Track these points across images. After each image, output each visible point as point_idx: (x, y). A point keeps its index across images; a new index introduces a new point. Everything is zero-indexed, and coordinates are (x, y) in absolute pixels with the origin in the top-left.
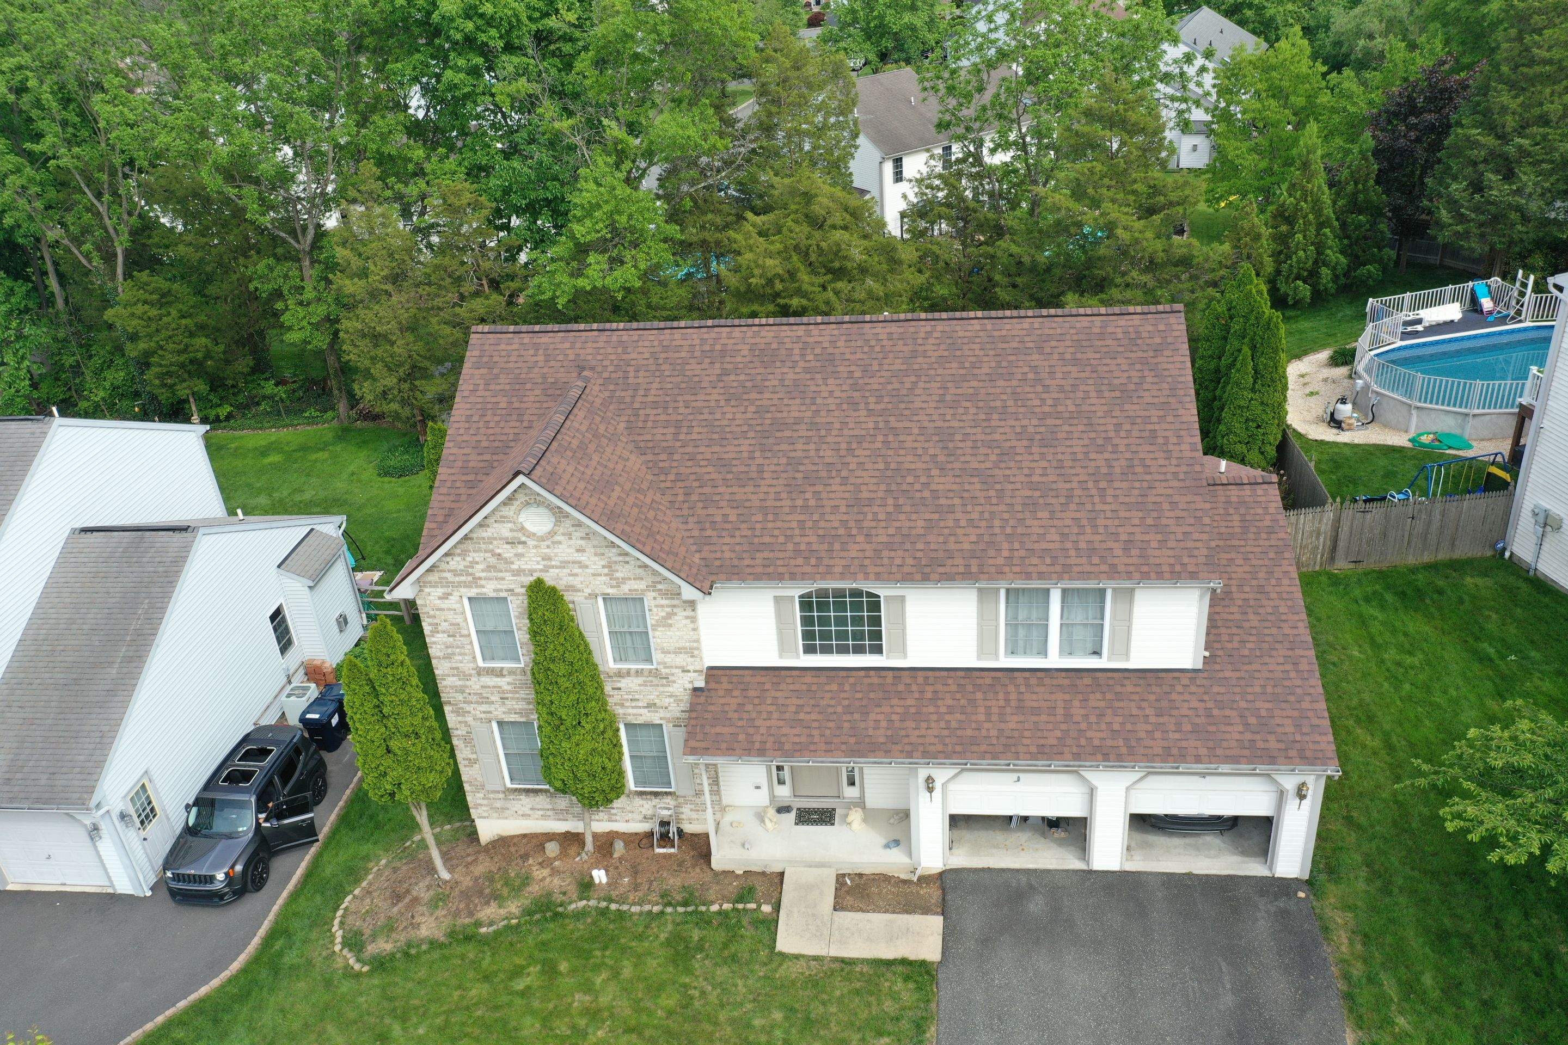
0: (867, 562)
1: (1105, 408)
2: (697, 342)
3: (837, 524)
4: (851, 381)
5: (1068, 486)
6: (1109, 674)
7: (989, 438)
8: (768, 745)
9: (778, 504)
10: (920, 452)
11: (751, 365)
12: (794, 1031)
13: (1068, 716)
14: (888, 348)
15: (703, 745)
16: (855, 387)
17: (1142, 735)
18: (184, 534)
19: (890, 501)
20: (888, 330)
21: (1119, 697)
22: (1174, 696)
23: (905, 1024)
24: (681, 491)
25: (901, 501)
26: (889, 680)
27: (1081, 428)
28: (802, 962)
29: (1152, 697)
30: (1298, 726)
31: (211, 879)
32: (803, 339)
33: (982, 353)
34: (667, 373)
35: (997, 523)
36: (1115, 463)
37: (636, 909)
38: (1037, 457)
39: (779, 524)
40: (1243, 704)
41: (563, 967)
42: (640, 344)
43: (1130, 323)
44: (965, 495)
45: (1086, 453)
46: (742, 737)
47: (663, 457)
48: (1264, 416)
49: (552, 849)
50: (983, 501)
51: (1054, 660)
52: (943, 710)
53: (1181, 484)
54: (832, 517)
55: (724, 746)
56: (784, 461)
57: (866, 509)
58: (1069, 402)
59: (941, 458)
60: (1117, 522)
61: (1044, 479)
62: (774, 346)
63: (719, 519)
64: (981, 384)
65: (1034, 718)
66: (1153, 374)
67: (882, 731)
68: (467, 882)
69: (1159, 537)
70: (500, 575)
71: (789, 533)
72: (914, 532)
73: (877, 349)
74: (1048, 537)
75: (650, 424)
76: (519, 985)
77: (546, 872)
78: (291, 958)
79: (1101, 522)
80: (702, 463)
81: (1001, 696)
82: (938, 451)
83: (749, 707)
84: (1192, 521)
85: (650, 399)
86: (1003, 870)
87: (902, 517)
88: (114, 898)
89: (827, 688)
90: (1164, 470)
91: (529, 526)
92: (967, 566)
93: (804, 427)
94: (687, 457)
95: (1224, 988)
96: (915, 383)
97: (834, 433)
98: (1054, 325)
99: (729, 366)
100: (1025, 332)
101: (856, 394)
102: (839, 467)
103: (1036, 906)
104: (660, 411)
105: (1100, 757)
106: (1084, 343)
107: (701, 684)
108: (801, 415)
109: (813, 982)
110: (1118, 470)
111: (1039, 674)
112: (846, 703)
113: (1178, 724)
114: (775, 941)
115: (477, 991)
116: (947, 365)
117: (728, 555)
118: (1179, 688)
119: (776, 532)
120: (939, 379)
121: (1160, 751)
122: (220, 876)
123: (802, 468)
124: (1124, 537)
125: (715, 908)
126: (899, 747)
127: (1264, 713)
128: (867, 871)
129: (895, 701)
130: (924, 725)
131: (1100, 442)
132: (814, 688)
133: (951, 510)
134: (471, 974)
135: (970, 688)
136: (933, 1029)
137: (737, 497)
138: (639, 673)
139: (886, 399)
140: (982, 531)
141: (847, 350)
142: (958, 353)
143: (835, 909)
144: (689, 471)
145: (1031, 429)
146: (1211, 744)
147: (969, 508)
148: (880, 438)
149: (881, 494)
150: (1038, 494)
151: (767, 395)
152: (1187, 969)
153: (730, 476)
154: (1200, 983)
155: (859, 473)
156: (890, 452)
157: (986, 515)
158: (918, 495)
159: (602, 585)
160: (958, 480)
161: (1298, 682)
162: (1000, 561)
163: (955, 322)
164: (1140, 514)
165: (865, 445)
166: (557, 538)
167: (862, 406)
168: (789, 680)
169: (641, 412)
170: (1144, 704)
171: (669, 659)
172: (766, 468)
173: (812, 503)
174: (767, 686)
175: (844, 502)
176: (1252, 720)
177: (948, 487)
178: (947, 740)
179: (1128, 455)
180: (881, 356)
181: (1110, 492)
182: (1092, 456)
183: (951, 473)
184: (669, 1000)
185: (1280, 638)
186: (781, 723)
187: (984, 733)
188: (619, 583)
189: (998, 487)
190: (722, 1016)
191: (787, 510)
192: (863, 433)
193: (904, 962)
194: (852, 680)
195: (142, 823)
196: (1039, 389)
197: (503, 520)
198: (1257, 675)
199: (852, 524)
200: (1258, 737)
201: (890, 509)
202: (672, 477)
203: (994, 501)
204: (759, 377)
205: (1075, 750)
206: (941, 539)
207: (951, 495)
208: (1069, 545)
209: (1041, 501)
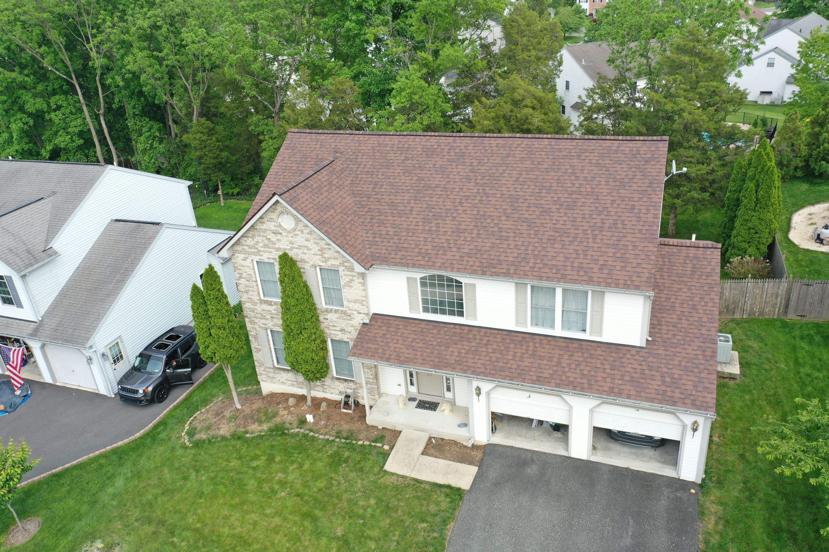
0: (455, 262)
1: (608, 191)
2: (397, 143)
3: (443, 241)
4: (470, 167)
5: (576, 232)
6: (589, 343)
7: (538, 202)
8: (393, 357)
9: (416, 228)
10: (498, 207)
11: (421, 156)
12: (378, 511)
13: (559, 363)
14: (494, 152)
15: (360, 352)
16: (472, 171)
17: (600, 379)
18: (157, 226)
19: (475, 231)
20: (497, 142)
21: (591, 356)
22: (624, 360)
23: (438, 519)
24: (369, 217)
25: (481, 232)
26: (466, 331)
27: (592, 201)
28: (395, 478)
29: (612, 359)
30: (695, 387)
31: (136, 392)
32: (451, 144)
33: (546, 157)
34: (377, 157)
35: (531, 248)
36: (606, 222)
37: (321, 437)
38: (562, 215)
39: (414, 238)
40: (665, 370)
41: (278, 459)
42: (368, 142)
43: (635, 145)
44: (517, 231)
45: (591, 215)
46: (380, 351)
47: (365, 199)
48: (760, 227)
49: (292, 401)
50: (526, 236)
51: (558, 331)
52: (490, 350)
53: (643, 236)
54: (443, 237)
55: (370, 354)
56: (425, 206)
57: (461, 234)
58: (588, 186)
59: (509, 211)
60: (599, 254)
61: (563, 227)
62: (435, 147)
63: (384, 233)
64: (541, 173)
65: (540, 362)
66: (641, 174)
67: (454, 358)
68: (248, 411)
69: (622, 264)
70: (270, 250)
71: (418, 243)
72: (484, 249)
73: (489, 151)
74: (558, 258)
75: (362, 182)
76: (255, 464)
77: (286, 412)
78: (163, 436)
79: (589, 253)
80: (383, 204)
81: (524, 347)
82: (508, 207)
83: (388, 336)
84: (644, 257)
85: (366, 170)
86: (520, 449)
87: (480, 240)
88: (97, 396)
89: (431, 331)
90: (634, 227)
91: (284, 225)
92: (508, 269)
93: (440, 189)
94: (376, 200)
95: (627, 534)
96: (505, 171)
97: (455, 193)
98: (590, 144)
99: (410, 156)
100: (572, 147)
101: (472, 174)
102: (452, 211)
103: (532, 470)
104: (369, 176)
105: (571, 387)
106: (605, 155)
107: (367, 321)
108: (440, 183)
109: (396, 488)
111: (549, 338)
112: (439, 340)
113: (623, 376)
114: (384, 464)
115: (234, 463)
116: (525, 162)
117: (384, 251)
118: (628, 356)
119: (411, 242)
120: (518, 169)
121: (607, 389)
122: (141, 391)
123: (433, 210)
124: (601, 262)
125: (360, 443)
126: (460, 367)
127: (676, 376)
128: (446, 438)
129: (465, 343)
130: (477, 357)
131: (600, 209)
132: (425, 330)
134: (235, 455)
135: (508, 341)
136: (452, 524)
137: (396, 222)
138: (336, 311)
139: (487, 178)
140: (521, 252)
141: (473, 151)
142: (532, 156)
143: (422, 454)
144: (376, 207)
145: (563, 199)
146: (639, 389)
147: (517, 239)
148: (478, 198)
149: (471, 227)
150: (558, 234)
151: (424, 172)
152: (608, 520)
153: (395, 212)
154: (613, 528)
155: (462, 215)
156: (482, 206)
157: (526, 244)
158: (491, 229)
159: (317, 260)
160: (515, 223)
161: (703, 362)
162: (527, 268)
163: (535, 140)
164: (614, 251)
165: (469, 201)
166: (296, 232)
167: (473, 181)
168: (413, 325)
169: (360, 176)
170: (605, 362)
171: (351, 305)
172: (414, 209)
173: (434, 228)
174: (401, 327)
175: (451, 230)
176: (668, 379)
177: (508, 226)
178: (488, 367)
179: (615, 218)
180: (490, 155)
181: (600, 237)
182: (594, 216)
183: (512, 219)
184: (321, 484)
185: (698, 336)
186: (402, 346)
187: (509, 365)
188: (326, 260)
189: (536, 229)
190: (345, 496)
191: (420, 231)
192: (470, 194)
193: (449, 487)
194: (446, 329)
195: (115, 361)
196: (573, 178)
197: (271, 220)
198: (678, 355)
199: (452, 242)
200: (669, 389)
201: (474, 235)
202: (366, 210)
203: (532, 236)
204: (423, 162)
205: (558, 382)
206: (498, 254)
207: (509, 231)
208: (568, 264)
209: (559, 238)
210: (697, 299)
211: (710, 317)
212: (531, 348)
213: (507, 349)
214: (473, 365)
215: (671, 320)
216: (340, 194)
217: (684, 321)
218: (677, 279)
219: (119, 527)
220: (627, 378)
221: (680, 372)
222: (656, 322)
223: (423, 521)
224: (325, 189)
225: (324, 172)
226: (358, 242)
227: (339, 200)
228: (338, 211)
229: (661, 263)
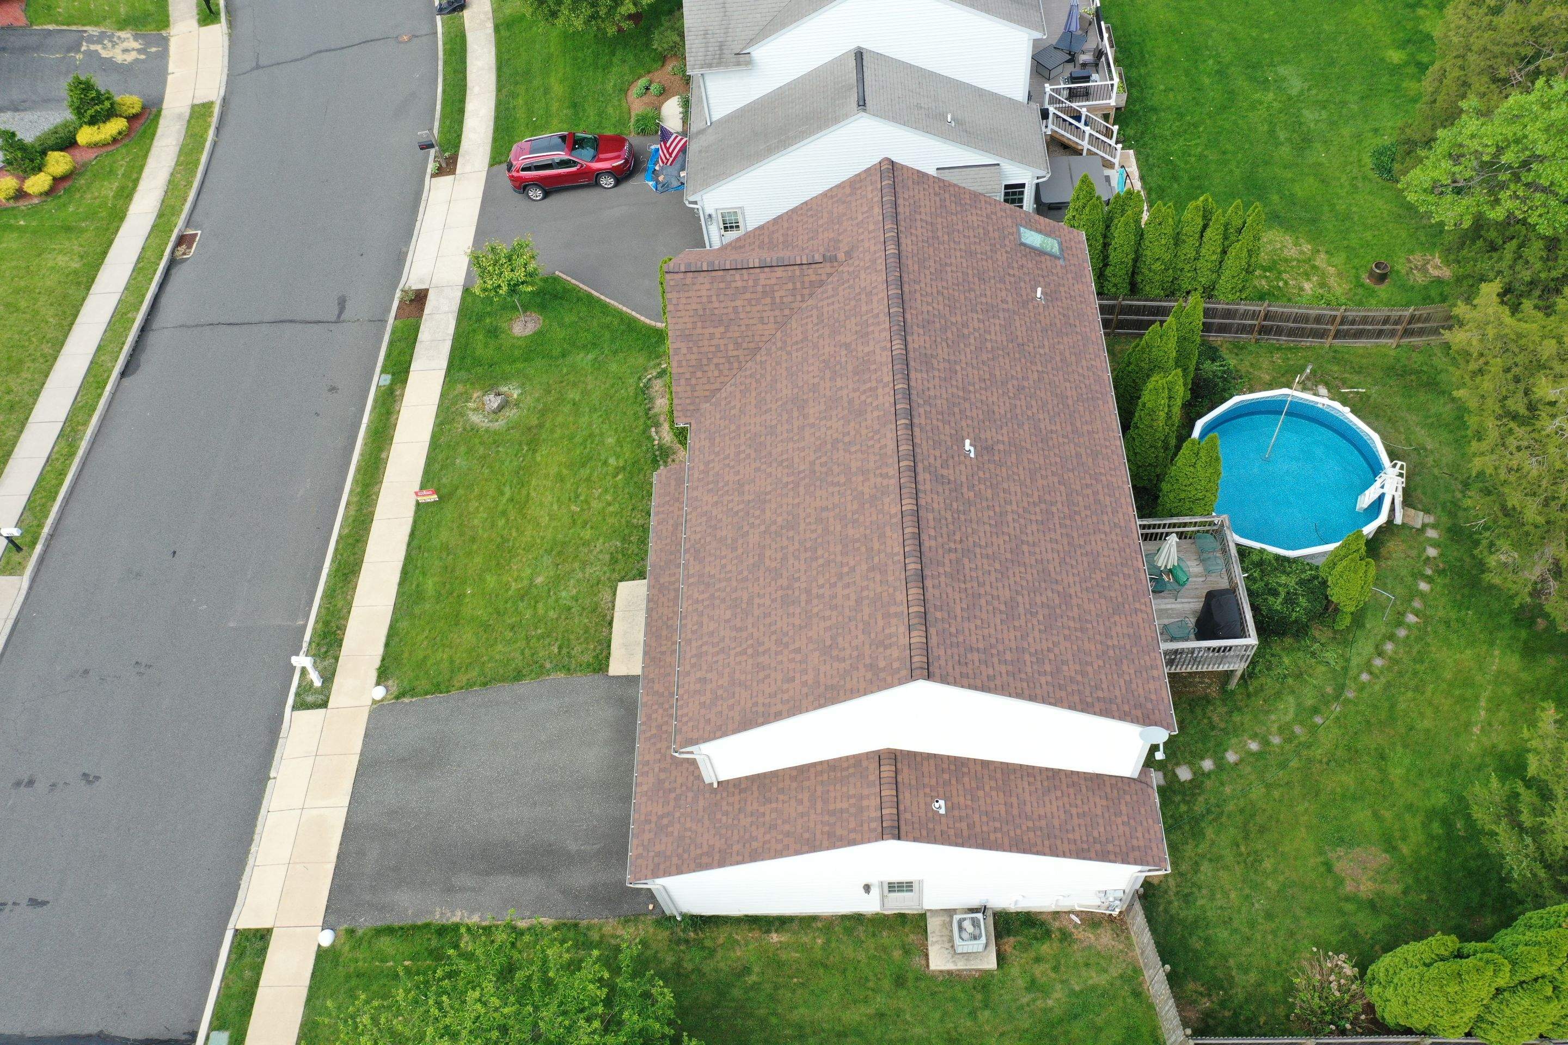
210: (787, 827)
211: (759, 851)
215: (749, 803)
216: (764, 314)
217: (749, 820)
218: (819, 793)
219: (537, 395)
220: (662, 776)
221: (676, 834)
222: (743, 786)
223: (560, 648)
224: (748, 296)
225: (779, 272)
226: (707, 387)
227: (751, 322)
228: (729, 335)
229: (845, 765)
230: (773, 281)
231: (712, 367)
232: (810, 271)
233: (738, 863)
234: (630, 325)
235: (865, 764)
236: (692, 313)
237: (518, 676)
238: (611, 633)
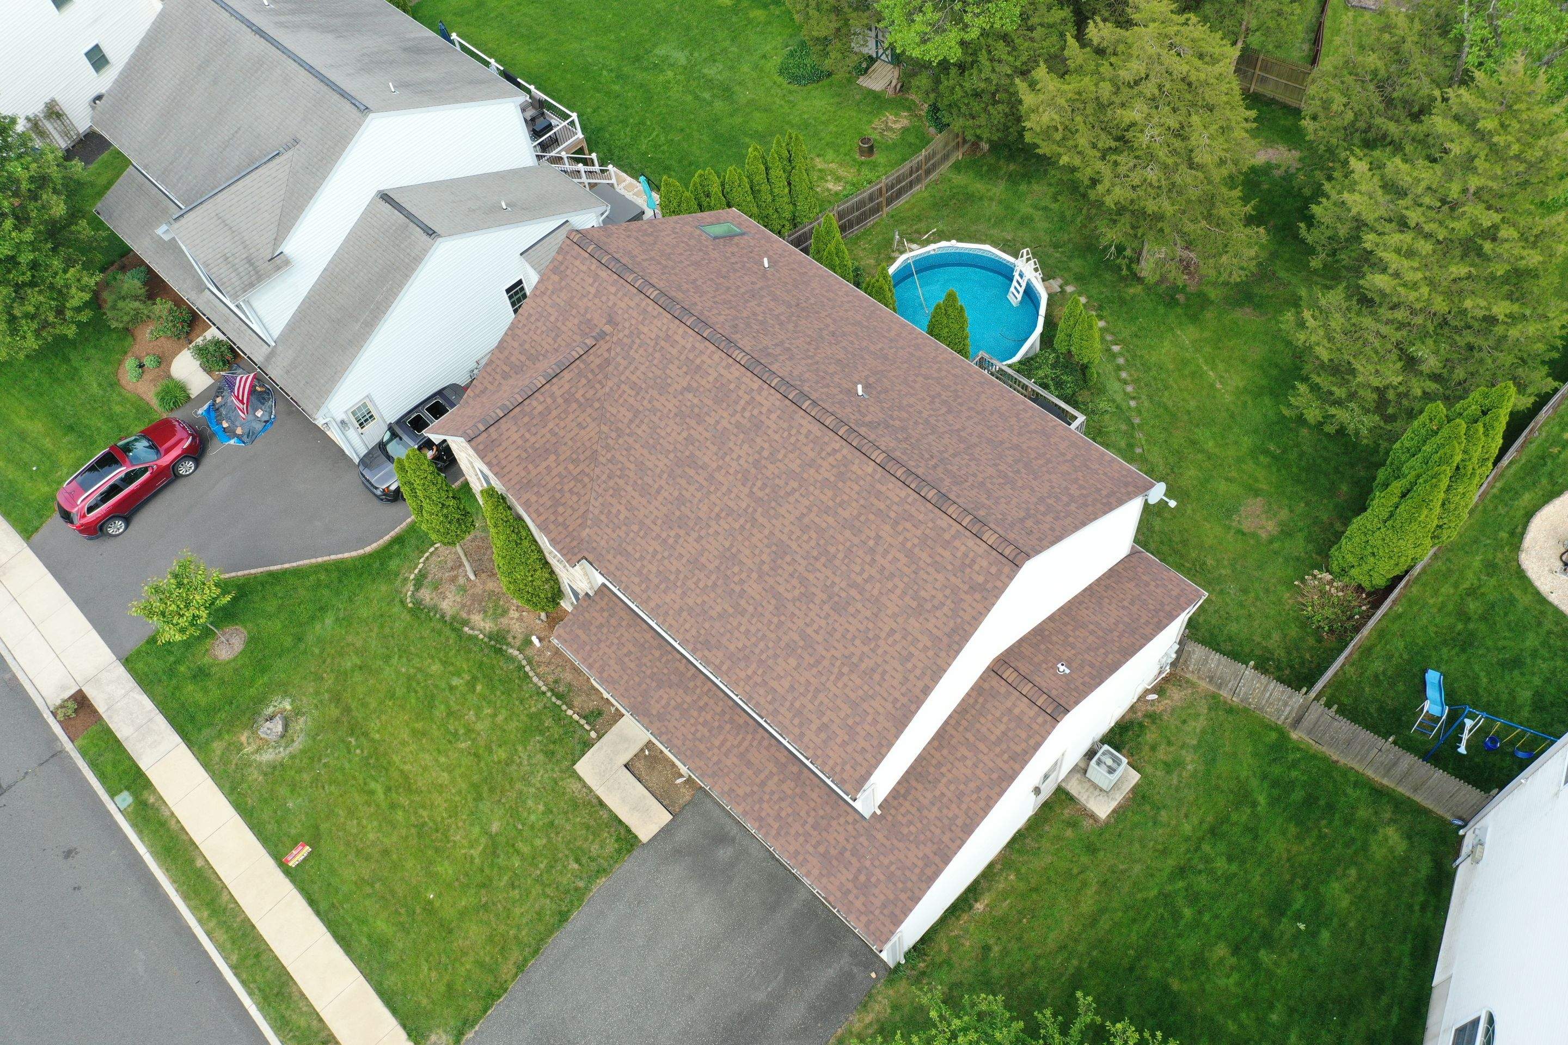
0: (671, 612)
1: (897, 610)
2: (689, 346)
3: (673, 569)
4: (757, 457)
5: (824, 653)
7: (806, 575)
8: (597, 665)
9: (652, 526)
10: (757, 552)
11: (708, 394)
12: (541, 823)
13: (763, 784)
14: (799, 445)
15: (566, 637)
16: (756, 463)
17: (793, 832)
18: (428, 239)
19: (713, 577)
20: (810, 427)
21: (803, 795)
22: (834, 823)
23: (593, 866)
24: (608, 472)
25: (720, 582)
26: (689, 674)
27: (868, 614)
28: (579, 785)
29: (821, 813)
30: (884, 906)
31: (375, 488)
32: (754, 394)
33: (856, 496)
34: (656, 362)
35: (762, 645)
36: (866, 660)
38: (823, 614)
39: (643, 543)
40: (868, 863)
41: (479, 688)
42: (655, 321)
43: (976, 548)
44: (760, 609)
45: (854, 637)
46: (588, 648)
47: (613, 435)
50: (766, 622)
52: (701, 720)
54: (675, 562)
55: (576, 646)
56: (676, 494)
57: (697, 572)
58: (878, 585)
59: (766, 568)
61: (813, 635)
62: (732, 386)
63: (614, 511)
64: (835, 524)
65: (744, 769)
66: (953, 606)
67: (658, 707)
68: (479, 589)
69: (847, 738)
71: (644, 553)
72: (711, 612)
73: (793, 440)
74: (783, 681)
76: (454, 681)
77: (516, 615)
78: (393, 565)
79: (821, 696)
80: (632, 459)
81: (740, 738)
82: (768, 560)
83: (605, 630)
85: (634, 378)
87: (713, 595)
90: (892, 691)
92: (722, 663)
93: (705, 474)
94: (626, 446)
95: (767, 988)
96: (794, 490)
98: (923, 509)
99: (695, 385)
100: (897, 500)
101: (753, 471)
102: (703, 525)
104: (633, 393)
106: (929, 542)
107: (591, 593)
108: (710, 462)
109: (574, 800)
110: (863, 666)
112: (655, 670)
113: (819, 843)
114: (578, 760)
115: (438, 668)
116: (826, 490)
117: (603, 543)
118: (842, 820)
119: (638, 548)
120: (812, 498)
122: (380, 490)
123: (683, 508)
124: (825, 720)
125: (570, 712)
127: (874, 880)
129: (681, 691)
130: (683, 721)
131: (871, 635)
133: (743, 613)
134: (442, 654)
135: (727, 717)
136: (604, 880)
137: (634, 502)
139: (768, 490)
140: (748, 644)
141: (773, 426)
142: (840, 485)
143: (625, 766)
144: (621, 459)
145: (837, 589)
146: (824, 872)
147: (754, 621)
148: (742, 521)
149: (712, 567)
150: (801, 643)
151: (700, 429)
152: (759, 961)
153: (639, 482)
154: (758, 974)
155: (711, 539)
156: (740, 538)
157: (760, 635)
158: (733, 585)
160: (763, 593)
161: (914, 878)
164: (849, 711)
165: (730, 519)
167: (750, 484)
169: (623, 386)
170: (813, 813)
172: (663, 492)
173: (671, 541)
175: (688, 556)
176: (862, 878)
177: (754, 594)
178: (687, 742)
179: (879, 661)
180: (791, 448)
181: (845, 679)
182: (857, 642)
183: (763, 584)
184: (504, 754)
186: (613, 656)
187: (710, 754)
189: (783, 618)
191: (654, 535)
192: (736, 508)
194: (670, 657)
195: (362, 424)
196: (868, 558)
198: (896, 852)
199: (682, 577)
200: (855, 891)
201: (710, 583)
203: (772, 627)
204: (706, 409)
205: (748, 808)
206: (722, 630)
207: (751, 601)
208: (790, 698)
209: (799, 651)
210: (972, 785)
211: (968, 821)
212: (746, 744)
213: (720, 727)
214: (673, 730)
215: (921, 799)
216: (579, 420)
217: (935, 809)
218: (972, 739)
219: (311, 690)
220: (821, 849)
221: (882, 878)
222: (902, 791)
223: (577, 860)
224: (555, 413)
225: (567, 375)
226: (576, 515)
227: (573, 434)
228: (562, 458)
229: (971, 701)
230: (567, 386)
231: (568, 495)
232: (592, 358)
233: (960, 847)
234: (342, 571)
235: (986, 686)
236: (517, 462)
237: (563, 917)
238: (610, 811)
